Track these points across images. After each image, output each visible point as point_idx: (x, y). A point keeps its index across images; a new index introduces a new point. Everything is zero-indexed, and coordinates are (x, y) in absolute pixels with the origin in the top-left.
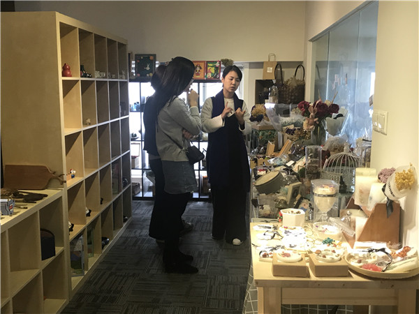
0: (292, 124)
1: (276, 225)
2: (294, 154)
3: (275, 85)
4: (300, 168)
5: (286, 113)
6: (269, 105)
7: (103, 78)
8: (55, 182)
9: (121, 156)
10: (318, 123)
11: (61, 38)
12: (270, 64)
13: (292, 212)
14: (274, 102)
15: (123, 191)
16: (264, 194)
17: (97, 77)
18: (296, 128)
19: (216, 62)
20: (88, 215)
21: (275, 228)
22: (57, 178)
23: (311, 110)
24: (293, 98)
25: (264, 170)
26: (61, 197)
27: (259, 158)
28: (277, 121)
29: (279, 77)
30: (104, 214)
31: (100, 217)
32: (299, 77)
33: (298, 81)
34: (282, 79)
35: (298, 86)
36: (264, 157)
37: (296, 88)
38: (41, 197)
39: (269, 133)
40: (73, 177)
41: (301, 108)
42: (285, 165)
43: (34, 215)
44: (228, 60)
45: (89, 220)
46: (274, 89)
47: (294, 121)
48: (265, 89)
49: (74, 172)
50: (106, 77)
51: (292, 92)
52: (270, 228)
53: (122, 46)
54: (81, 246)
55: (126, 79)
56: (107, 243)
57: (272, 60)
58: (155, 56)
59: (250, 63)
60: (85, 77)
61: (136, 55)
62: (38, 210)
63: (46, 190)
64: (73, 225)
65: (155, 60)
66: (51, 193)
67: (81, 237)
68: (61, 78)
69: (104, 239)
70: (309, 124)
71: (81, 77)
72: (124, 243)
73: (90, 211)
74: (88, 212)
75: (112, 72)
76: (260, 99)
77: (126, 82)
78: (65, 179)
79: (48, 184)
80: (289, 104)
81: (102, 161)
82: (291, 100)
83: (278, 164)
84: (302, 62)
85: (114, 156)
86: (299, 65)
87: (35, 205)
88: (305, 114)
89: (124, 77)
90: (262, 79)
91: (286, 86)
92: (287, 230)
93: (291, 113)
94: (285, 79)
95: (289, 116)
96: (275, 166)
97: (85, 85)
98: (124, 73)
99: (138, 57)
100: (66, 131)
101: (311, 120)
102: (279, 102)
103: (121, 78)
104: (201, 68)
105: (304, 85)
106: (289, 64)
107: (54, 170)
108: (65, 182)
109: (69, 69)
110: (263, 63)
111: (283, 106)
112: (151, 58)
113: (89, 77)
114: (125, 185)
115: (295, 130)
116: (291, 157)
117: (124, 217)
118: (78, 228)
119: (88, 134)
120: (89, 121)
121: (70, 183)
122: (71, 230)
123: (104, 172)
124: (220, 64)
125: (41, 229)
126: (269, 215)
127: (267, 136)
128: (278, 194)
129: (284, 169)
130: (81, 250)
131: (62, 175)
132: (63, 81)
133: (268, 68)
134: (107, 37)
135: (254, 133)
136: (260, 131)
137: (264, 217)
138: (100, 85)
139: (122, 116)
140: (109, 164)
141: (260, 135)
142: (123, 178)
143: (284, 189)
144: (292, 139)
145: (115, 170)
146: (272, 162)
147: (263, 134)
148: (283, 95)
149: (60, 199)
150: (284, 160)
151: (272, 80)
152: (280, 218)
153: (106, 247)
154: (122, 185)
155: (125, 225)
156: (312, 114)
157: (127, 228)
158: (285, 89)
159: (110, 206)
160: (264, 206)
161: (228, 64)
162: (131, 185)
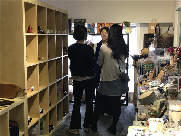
0: (165, 60)
1: (144, 129)
2: (165, 80)
3: (156, 37)
4: (167, 89)
5: (162, 54)
6: (152, 49)
7: (52, 33)
8: (21, 94)
9: (63, 78)
10: (179, 61)
11: (25, 12)
12: (152, 24)
13: (156, 120)
14: (154, 47)
15: (63, 98)
16: (143, 105)
17: (48, 33)
18: (167, 63)
19: (120, 23)
20: (41, 112)
21: (144, 131)
22: (21, 92)
23: (175, 52)
24: (166, 44)
25: (144, 89)
26: (24, 102)
27: (143, 81)
28: (155, 58)
29: (158, 32)
30: (51, 112)
31: (49, 114)
32: (170, 32)
33: (170, 34)
34: (160, 33)
35: (169, 37)
36: (146, 81)
37: (168, 39)
38: (11, 103)
39: (150, 66)
40: (32, 90)
41: (169, 51)
42: (159, 86)
43: (6, 114)
44: (127, 22)
45: (42, 116)
46: (155, 39)
47: (166, 59)
48: (150, 39)
49: (33, 88)
50: (54, 33)
51: (166, 41)
52: (140, 130)
53: (65, 15)
54: (36, 131)
55: (67, 33)
56: (53, 129)
57: (154, 22)
58: (85, 20)
59: (141, 24)
60: (41, 33)
61: (74, 20)
62: (8, 111)
63: (15, 99)
64: (31, 119)
65: (85, 22)
66: (17, 101)
67: (36, 126)
69: (51, 126)
70: (174, 61)
71: (38, 33)
72: (63, 129)
73: (43, 110)
74: (41, 111)
75: (58, 30)
76: (147, 45)
77: (67, 36)
78: (26, 93)
79: (16, 95)
80: (164, 48)
81: (50, 80)
82: (165, 45)
83: (154, 85)
84: (172, 23)
85: (58, 78)
86: (171, 25)
87: (6, 108)
88: (172, 55)
89: (66, 33)
90: (147, 33)
91: (162, 38)
93: (165, 53)
94: (162, 33)
95: (163, 56)
96: (153, 87)
97: (41, 39)
98: (66, 30)
100: (28, 64)
101: (175, 59)
102: (158, 47)
103: (64, 33)
105: (174, 37)
106: (164, 24)
107: (20, 87)
108: (26, 94)
109: (32, 29)
110: (148, 24)
111: (160, 49)
112: (83, 21)
113: (43, 33)
114: (65, 95)
115: (166, 64)
116: (162, 82)
117: (64, 113)
118: (34, 121)
119: (41, 66)
120: (43, 58)
121: (30, 94)
122: (30, 121)
123: (51, 88)
124: (123, 23)
125: (10, 121)
127: (149, 68)
128: (152, 105)
129: (157, 89)
130: (36, 133)
131: (24, 90)
132: (26, 35)
133: (152, 27)
134: (55, 10)
135: (142, 65)
136: (145, 64)
137: (141, 120)
138: (50, 37)
139: (64, 55)
140: (54, 83)
141: (146, 66)
142: (64, 91)
143: (156, 102)
144: (164, 71)
145: (59, 86)
146: (150, 84)
147: (147, 66)
148: (160, 43)
149: (23, 104)
150: (158, 83)
151: (153, 34)
152: (147, 124)
153: (52, 131)
154: (63, 95)
155: (64, 118)
156: (176, 55)
157: (66, 120)
158: (161, 39)
159: (55, 107)
160: (142, 113)
161: (127, 24)
162: (69, 94)
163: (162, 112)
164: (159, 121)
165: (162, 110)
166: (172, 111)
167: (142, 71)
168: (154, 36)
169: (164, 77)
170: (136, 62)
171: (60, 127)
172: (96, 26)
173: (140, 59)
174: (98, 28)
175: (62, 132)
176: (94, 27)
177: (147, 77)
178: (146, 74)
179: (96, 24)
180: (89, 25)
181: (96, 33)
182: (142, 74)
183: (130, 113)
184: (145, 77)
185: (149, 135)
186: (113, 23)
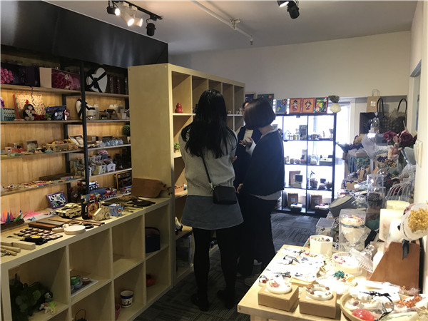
3: (377, 117)
5: (384, 142)
6: (371, 135)
8: (165, 194)
12: (372, 98)
13: (323, 239)
14: (375, 132)
19: (324, 98)
21: (301, 253)
23: (396, 139)
25: (344, 194)
27: (347, 182)
29: (381, 110)
33: (400, 113)
34: (384, 112)
35: (399, 118)
36: (352, 182)
37: (397, 119)
38: (149, 203)
39: (365, 160)
40: (185, 189)
41: (386, 137)
43: (140, 217)
44: (335, 96)
46: (376, 120)
51: (393, 123)
53: (239, 88)
57: (375, 95)
58: (273, 95)
59: (356, 98)
61: (258, 95)
62: (143, 214)
63: (157, 199)
65: (273, 98)
66: (159, 201)
67: (190, 236)
68: (172, 114)
70: (393, 153)
76: (364, 129)
79: (160, 195)
84: (406, 96)
86: (403, 99)
87: (141, 209)
88: (391, 143)
90: (365, 112)
91: (387, 118)
96: (359, 191)
100: (176, 154)
101: (395, 150)
102: (381, 133)
103: (238, 114)
104: (310, 103)
106: (393, 99)
109: (181, 107)
110: (366, 98)
111: (382, 135)
112: (270, 97)
115: (386, 157)
122: (180, 230)
124: (327, 98)
125: (146, 228)
129: (364, 194)
131: (169, 188)
132: (174, 116)
133: (372, 102)
135: (353, 159)
136: (358, 158)
141: (358, 160)
144: (379, 167)
147: (360, 161)
148: (384, 126)
149: (166, 207)
151: (374, 113)
156: (396, 143)
158: (386, 120)
161: (335, 99)
164: (328, 240)
166: (344, 225)
168: (375, 116)
170: (346, 155)
172: (288, 103)
174: (292, 106)
176: (285, 104)
178: (357, 172)
179: (289, 100)
180: (278, 102)
181: (288, 113)
182: (352, 172)
185: (302, 260)
186: (313, 98)
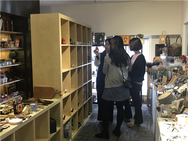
0: (176, 67)
1: (174, 123)
2: (178, 83)
3: (166, 47)
4: (182, 91)
5: (172, 61)
6: (163, 57)
7: (80, 45)
8: (58, 95)
9: (87, 82)
11: (61, 26)
12: (163, 36)
13: (183, 116)
14: (165, 55)
15: (88, 100)
16: (163, 105)
17: (78, 44)
18: (178, 69)
19: (135, 36)
20: (72, 111)
21: (173, 125)
22: (58, 93)
23: (187, 59)
24: (175, 53)
25: (162, 91)
26: (60, 103)
27: (158, 84)
28: (168, 65)
29: (168, 43)
30: (79, 111)
31: (78, 113)
32: (178, 42)
33: (178, 45)
34: (170, 44)
35: (178, 47)
36: (161, 84)
37: (177, 48)
38: (51, 102)
40: (65, 93)
41: (182, 59)
42: (173, 89)
43: (47, 112)
44: (141, 35)
45: (72, 114)
46: (165, 49)
47: (177, 66)
48: (160, 49)
49: (66, 90)
50: (81, 44)
51: (175, 50)
52: (171, 125)
53: (89, 29)
54: (69, 127)
55: (91, 45)
56: (81, 125)
57: (164, 34)
58: (104, 33)
59: (152, 36)
60: (72, 44)
61: (95, 33)
62: (49, 109)
63: (53, 99)
64: (65, 116)
65: (104, 35)
66: (55, 101)
67: (69, 122)
68: (61, 45)
69: (79, 123)
70: (186, 67)
71: (70, 44)
72: (89, 126)
73: (73, 109)
74: (72, 110)
75: (84, 42)
76: (158, 53)
78: (62, 94)
79: (54, 96)
80: (174, 56)
81: (79, 84)
82: (175, 54)
83: (169, 88)
84: (180, 35)
85: (84, 82)
86: (178, 36)
87: (47, 106)
88: (184, 62)
89: (90, 44)
90: (158, 44)
91: (172, 47)
92: (181, 127)
93: (175, 61)
94: (171, 44)
95: (174, 63)
96: (168, 89)
97: (72, 48)
98: (90, 42)
99: (96, 34)
100: (63, 70)
101: (187, 65)
102: (168, 56)
103: (89, 45)
104: (127, 39)
105: (182, 47)
106: (173, 36)
107: (57, 89)
108: (62, 95)
109: (65, 41)
110: (159, 36)
111: (170, 57)
112: (103, 34)
113: (74, 44)
114: (89, 96)
115: (178, 70)
116: (176, 84)
117: (89, 112)
118: (67, 118)
119: (73, 72)
120: (73, 65)
121: (64, 95)
122: (64, 119)
123: (79, 90)
124: (137, 36)
125: (50, 118)
126: (167, 116)
127: (162, 73)
128: (171, 105)
129: (173, 91)
130: (68, 129)
131: (60, 92)
133: (162, 38)
134: (82, 25)
135: (155, 71)
136: (158, 70)
137: (164, 117)
138: (79, 48)
139: (88, 63)
140: (82, 86)
141: (158, 72)
142: (89, 93)
143: (174, 102)
144: (176, 75)
145: (85, 89)
146: (166, 87)
147: (160, 72)
148: (170, 52)
149: (59, 104)
150: (173, 86)
151: (164, 44)
152: (176, 119)
153: (80, 127)
154: (88, 96)
155: (89, 116)
157: (90, 118)
158: (171, 49)
159: (82, 107)
160: (164, 111)
162: (92, 96)
163: (181, 110)
164: (186, 117)
165: (181, 109)
167: (156, 76)
168: (165, 46)
169: (177, 81)
170: (149, 69)
171: (86, 124)
173: (153, 66)
175: (89, 128)
177: (161, 81)
178: (160, 79)
180: (107, 37)
182: (156, 79)
183: (145, 113)
184: (159, 81)
186: (129, 36)
